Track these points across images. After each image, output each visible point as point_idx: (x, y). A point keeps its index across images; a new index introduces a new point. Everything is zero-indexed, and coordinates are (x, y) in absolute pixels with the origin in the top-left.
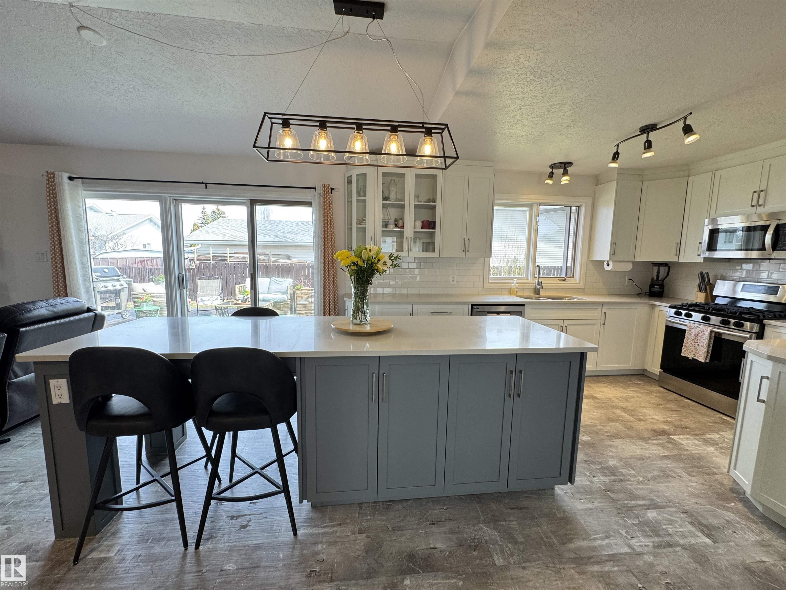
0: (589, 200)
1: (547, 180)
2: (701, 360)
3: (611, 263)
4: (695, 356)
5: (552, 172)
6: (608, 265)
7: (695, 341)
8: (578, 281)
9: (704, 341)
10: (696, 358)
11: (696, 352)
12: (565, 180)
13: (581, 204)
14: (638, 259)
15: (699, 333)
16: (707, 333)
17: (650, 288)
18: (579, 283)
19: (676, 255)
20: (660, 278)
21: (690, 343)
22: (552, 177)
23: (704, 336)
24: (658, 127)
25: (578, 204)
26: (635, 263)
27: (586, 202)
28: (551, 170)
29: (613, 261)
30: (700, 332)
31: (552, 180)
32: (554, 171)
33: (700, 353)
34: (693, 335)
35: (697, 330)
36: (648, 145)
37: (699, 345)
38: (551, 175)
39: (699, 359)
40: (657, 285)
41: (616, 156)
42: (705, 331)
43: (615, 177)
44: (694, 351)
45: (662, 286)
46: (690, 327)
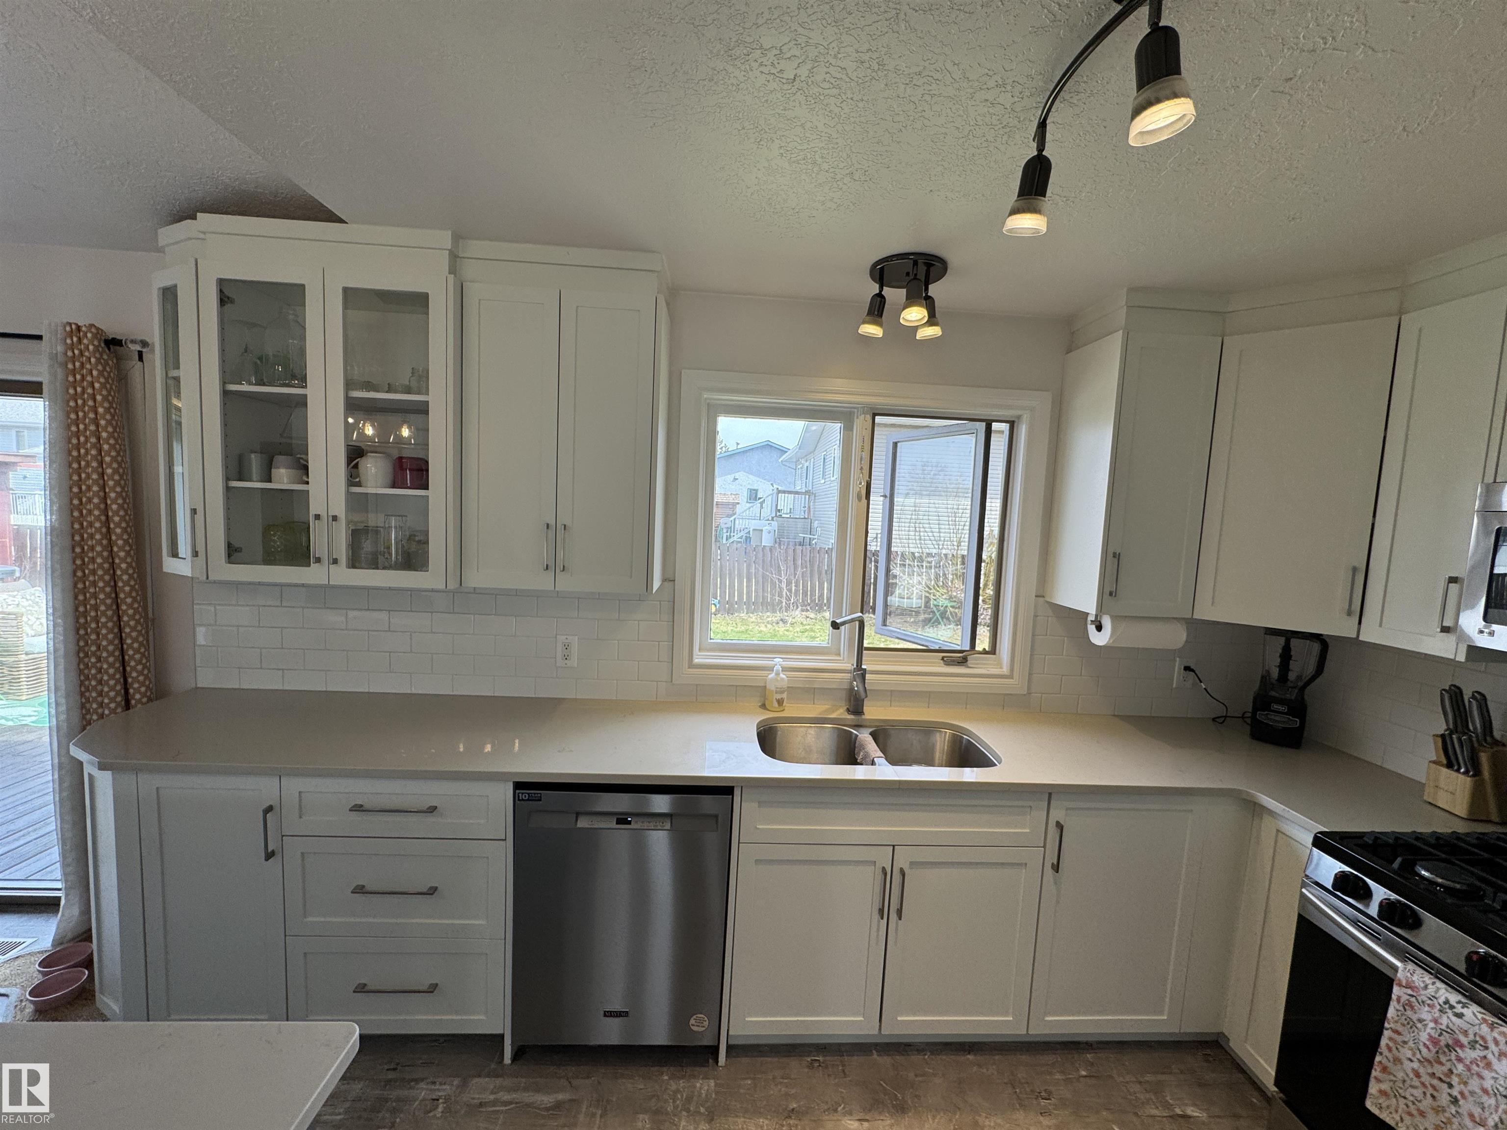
0: (1041, 402)
1: (864, 322)
3: (1107, 622)
5: (880, 296)
6: (1099, 628)
7: (1439, 1071)
8: (1005, 670)
13: (1018, 412)
14: (1206, 612)
15: (1459, 1044)
17: (1255, 709)
18: (1010, 676)
19: (1349, 613)
20: (1292, 676)
21: (1408, 1066)
25: (1010, 414)
26: (1196, 626)
27: (1034, 409)
29: (1115, 618)
30: (1462, 1039)
31: (880, 324)
34: (1424, 1038)
35: (1446, 1020)
37: (1454, 1099)
38: (876, 308)
40: (1281, 702)
41: (1035, 179)
43: (1121, 316)
44: (1432, 1118)
45: (1299, 709)
46: (1408, 986)
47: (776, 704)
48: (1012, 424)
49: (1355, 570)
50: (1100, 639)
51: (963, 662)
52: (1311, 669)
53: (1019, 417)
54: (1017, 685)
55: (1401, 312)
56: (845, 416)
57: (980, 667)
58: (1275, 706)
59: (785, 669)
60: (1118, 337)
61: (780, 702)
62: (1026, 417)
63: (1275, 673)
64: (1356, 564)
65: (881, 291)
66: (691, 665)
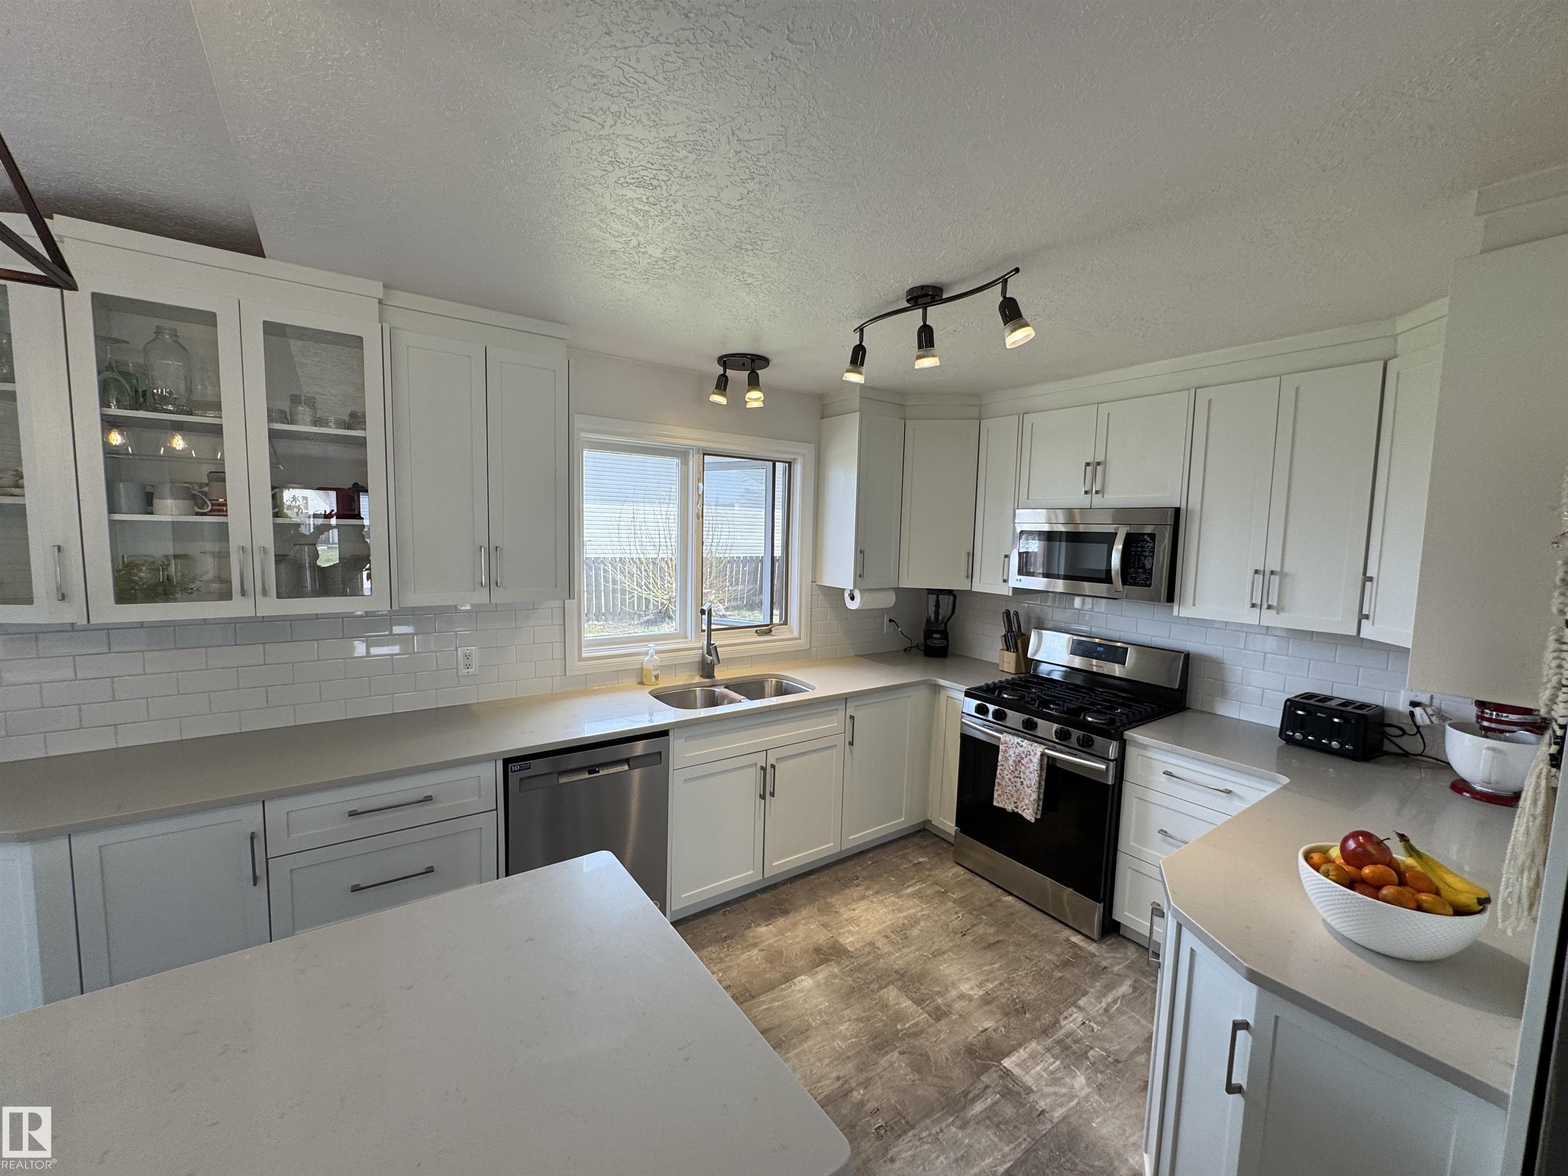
0: (808, 450)
1: (714, 393)
2: (1028, 818)
3: (857, 594)
4: (1017, 807)
5: (724, 375)
6: (852, 598)
7: (1016, 773)
8: (796, 634)
9: (1032, 776)
10: (1020, 812)
11: (1018, 799)
12: (755, 399)
13: (793, 457)
14: (906, 584)
15: (1022, 758)
16: (1036, 759)
17: (926, 639)
18: (800, 638)
19: (967, 577)
20: (940, 618)
21: (1006, 778)
22: (725, 389)
23: (1031, 765)
24: (945, 296)
25: (787, 457)
26: (898, 591)
27: (804, 455)
28: (721, 370)
29: (862, 591)
30: (1023, 756)
31: (724, 396)
32: (729, 372)
33: (1027, 801)
34: (1011, 762)
35: (1017, 751)
36: (926, 339)
37: (1022, 783)
38: (722, 384)
39: (1024, 815)
40: (937, 632)
41: (858, 356)
42: (1032, 753)
43: (856, 403)
44: (1016, 796)
45: (945, 635)
46: (1005, 743)
47: (654, 679)
48: (790, 463)
49: (968, 553)
50: (853, 605)
51: (769, 632)
52: (949, 612)
53: (795, 460)
54: (803, 643)
55: (980, 419)
56: (682, 454)
57: (780, 633)
58: (935, 636)
59: (657, 652)
60: (855, 417)
61: (657, 677)
62: (800, 458)
63: (933, 618)
64: (968, 550)
65: (725, 371)
66: (581, 659)
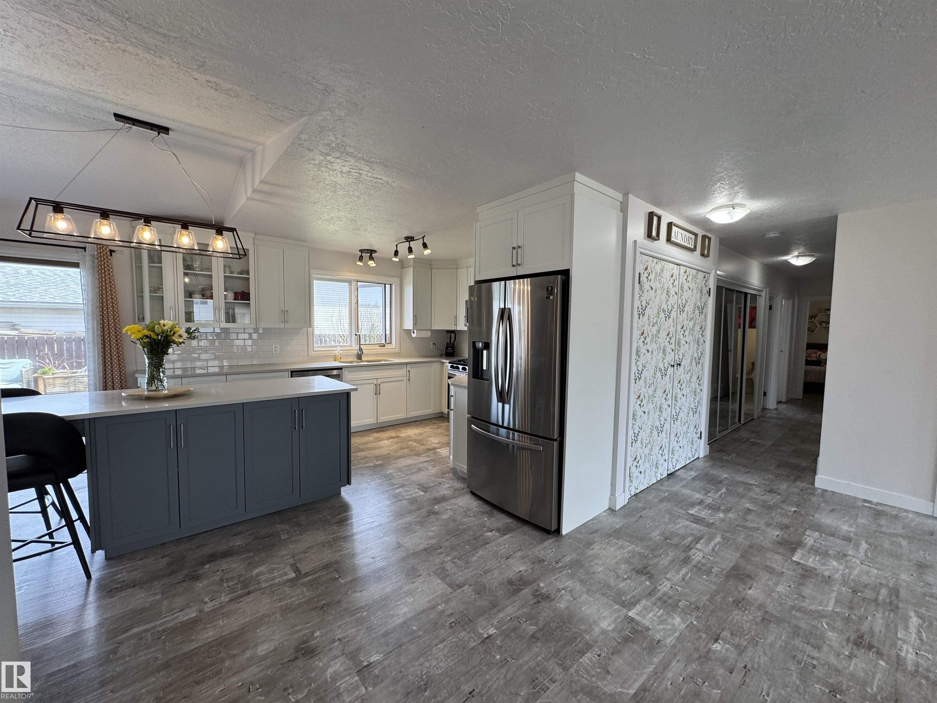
0: (397, 280)
1: (358, 261)
6: (414, 333)
8: (394, 347)
12: (371, 263)
13: (391, 282)
14: (434, 327)
17: (446, 350)
19: (455, 325)
22: (362, 260)
24: (413, 239)
26: (433, 331)
27: (395, 282)
29: (417, 330)
36: (410, 250)
41: (396, 253)
45: (453, 348)
47: (339, 359)
48: (391, 285)
49: (455, 316)
51: (384, 346)
52: (454, 338)
54: (397, 350)
56: (349, 282)
57: (388, 347)
58: (449, 348)
60: (412, 269)
62: (394, 284)
63: (449, 342)
65: (362, 254)
66: (314, 351)
